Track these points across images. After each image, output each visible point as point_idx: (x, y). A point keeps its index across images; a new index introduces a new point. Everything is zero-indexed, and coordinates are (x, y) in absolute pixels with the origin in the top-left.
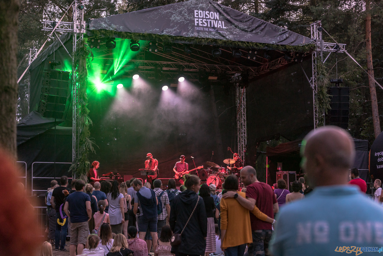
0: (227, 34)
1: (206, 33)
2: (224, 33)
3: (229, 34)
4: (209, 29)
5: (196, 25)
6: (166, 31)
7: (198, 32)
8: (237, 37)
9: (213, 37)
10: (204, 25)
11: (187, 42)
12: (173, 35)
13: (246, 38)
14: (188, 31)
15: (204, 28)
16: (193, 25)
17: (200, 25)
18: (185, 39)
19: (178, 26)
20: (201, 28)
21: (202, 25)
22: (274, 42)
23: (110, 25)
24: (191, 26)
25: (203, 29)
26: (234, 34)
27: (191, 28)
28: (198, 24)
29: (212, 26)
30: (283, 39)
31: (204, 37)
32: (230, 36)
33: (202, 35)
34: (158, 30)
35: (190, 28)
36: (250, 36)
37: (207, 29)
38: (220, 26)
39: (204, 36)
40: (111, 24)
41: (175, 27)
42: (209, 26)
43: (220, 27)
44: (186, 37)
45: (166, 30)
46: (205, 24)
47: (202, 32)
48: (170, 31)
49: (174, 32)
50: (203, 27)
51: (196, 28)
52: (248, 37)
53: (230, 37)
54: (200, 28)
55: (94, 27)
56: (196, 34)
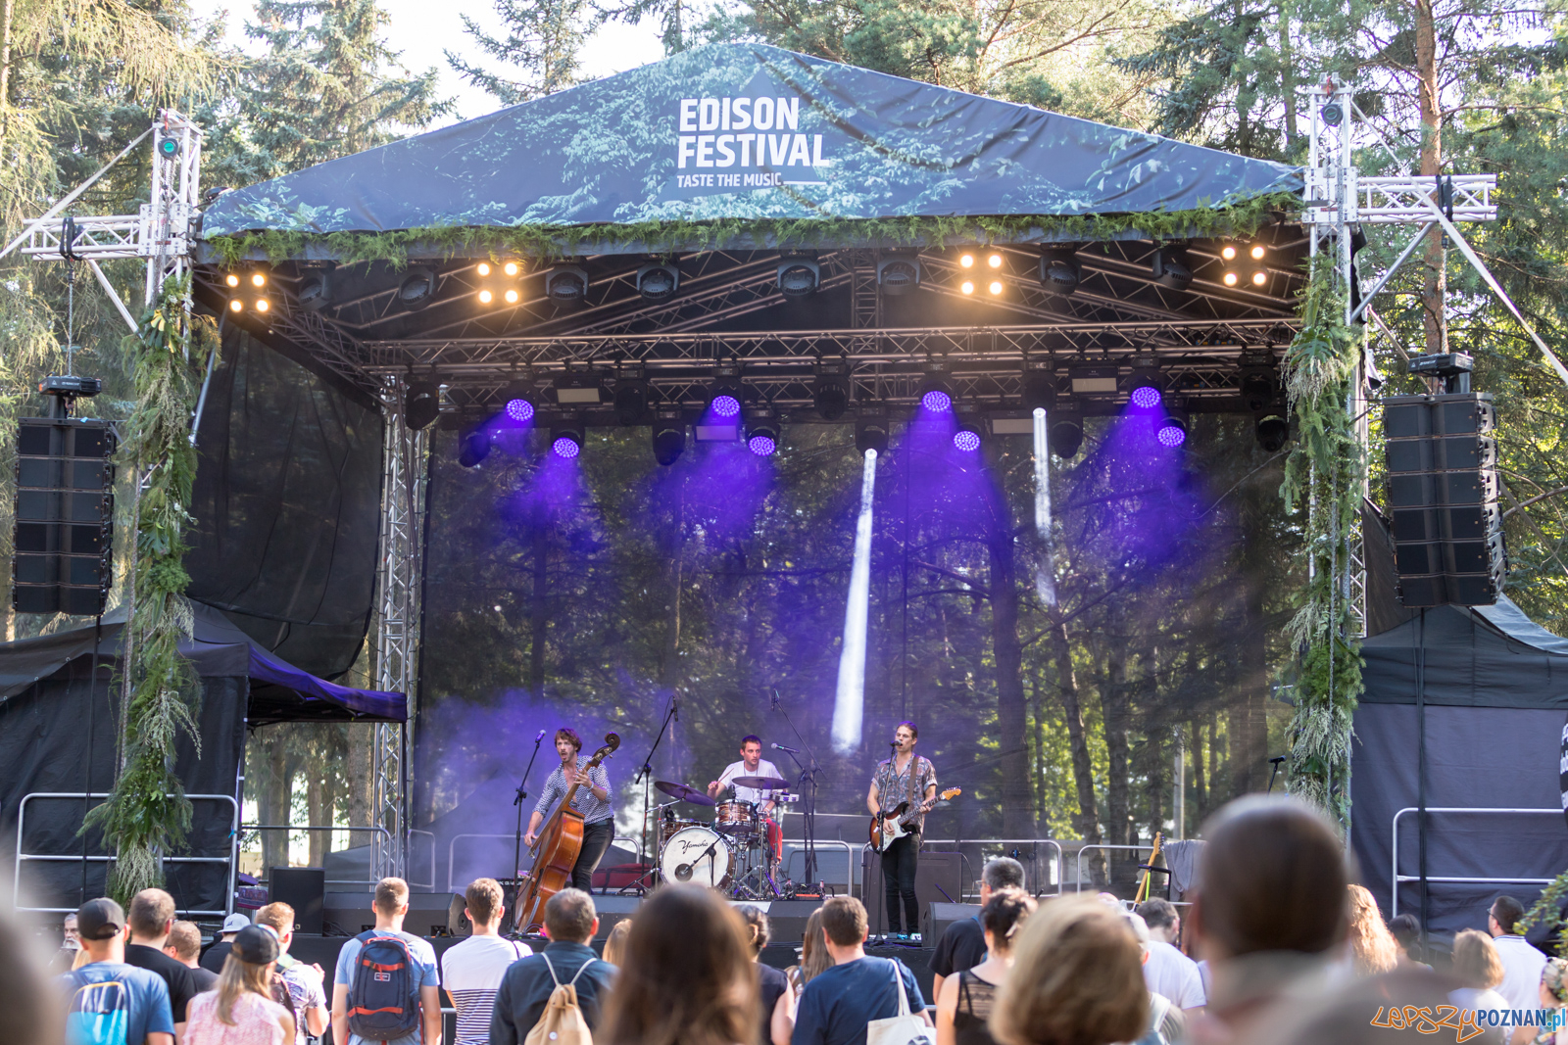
0: (829, 192)
1: (729, 197)
2: (817, 187)
3: (840, 192)
4: (742, 179)
5: (682, 164)
6: (537, 209)
7: (687, 195)
8: (881, 200)
9: (759, 211)
10: (720, 163)
11: (624, 248)
12: (567, 224)
13: (926, 198)
14: (640, 199)
15: (720, 176)
16: (666, 168)
17: (701, 163)
18: (620, 233)
19: (598, 177)
20: (703, 176)
21: (710, 164)
22: (1074, 204)
23: (290, 211)
24: (657, 172)
25: (716, 180)
26: (867, 191)
27: (659, 183)
28: (691, 160)
29: (760, 162)
30: (1124, 185)
31: (710, 218)
32: (844, 199)
33: (704, 209)
34: (503, 205)
35: (651, 184)
36: (954, 189)
37: (733, 180)
38: (799, 156)
39: (715, 212)
40: (295, 204)
41: (583, 185)
42: (745, 162)
43: (799, 162)
44: (625, 227)
45: (539, 205)
46: (724, 157)
47: (703, 195)
48: (558, 207)
49: (576, 208)
50: (715, 170)
51: (680, 178)
52: (942, 195)
53: (841, 203)
54: (699, 179)
55: (223, 223)
56: (672, 209)
